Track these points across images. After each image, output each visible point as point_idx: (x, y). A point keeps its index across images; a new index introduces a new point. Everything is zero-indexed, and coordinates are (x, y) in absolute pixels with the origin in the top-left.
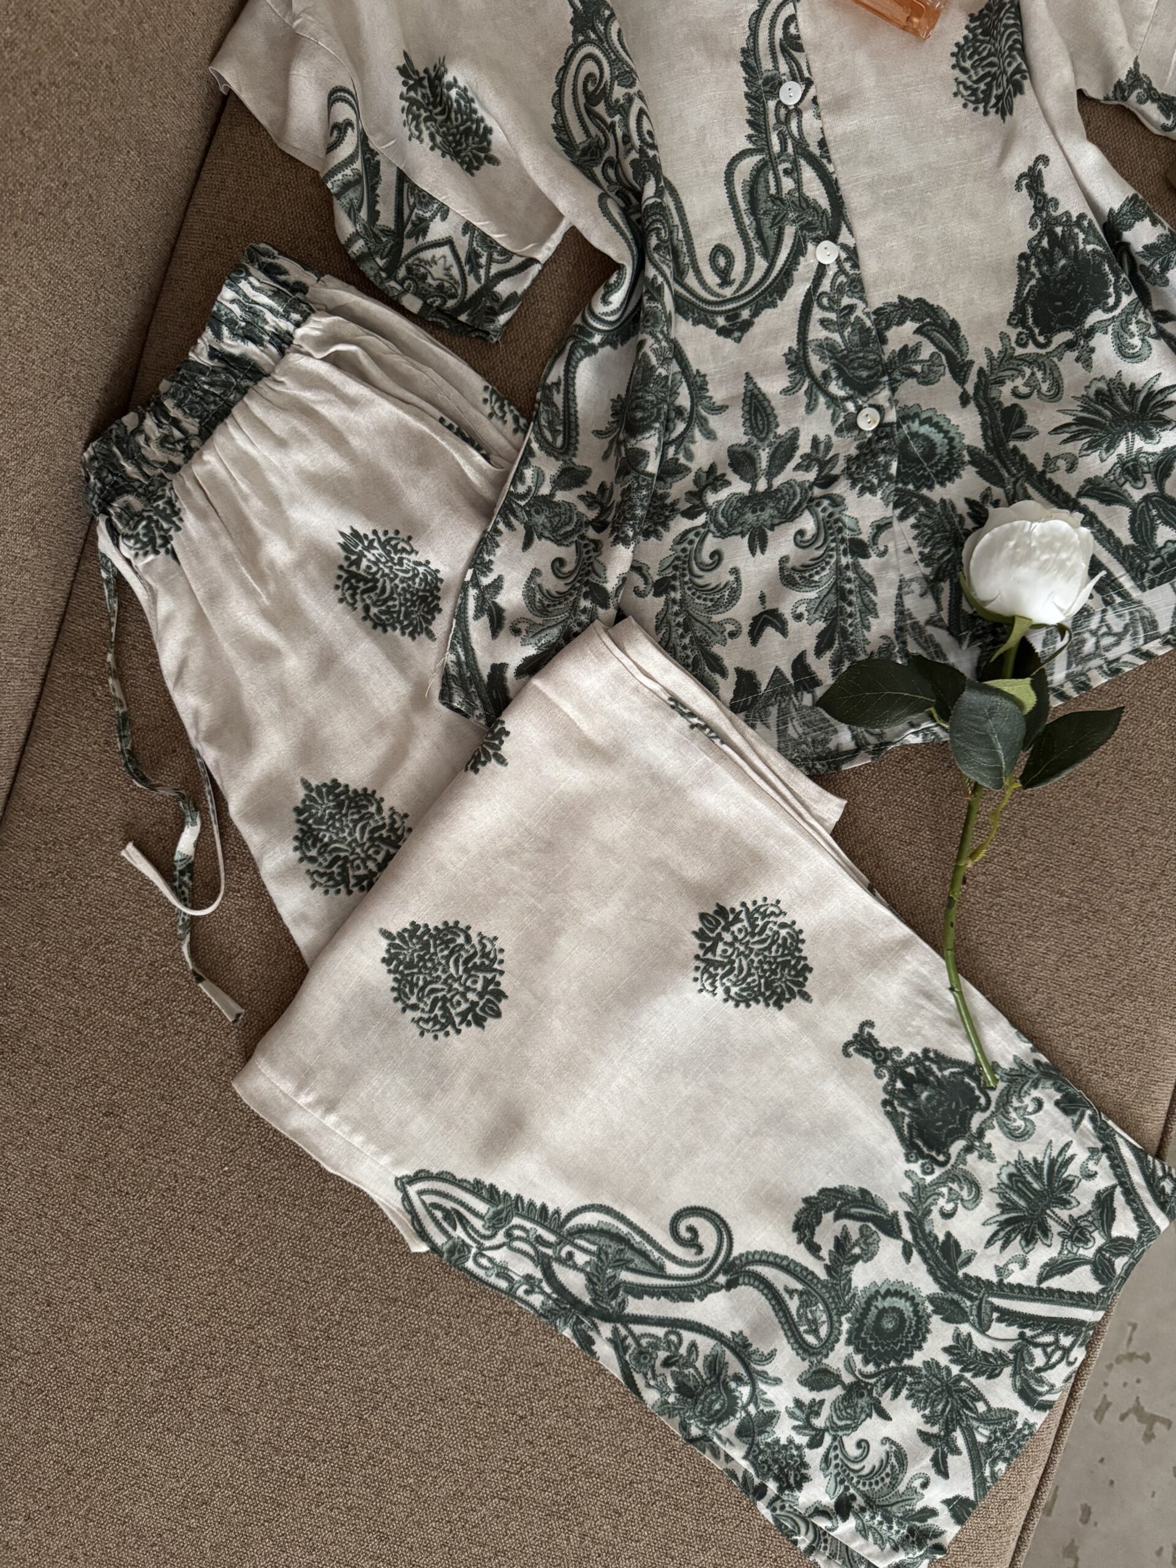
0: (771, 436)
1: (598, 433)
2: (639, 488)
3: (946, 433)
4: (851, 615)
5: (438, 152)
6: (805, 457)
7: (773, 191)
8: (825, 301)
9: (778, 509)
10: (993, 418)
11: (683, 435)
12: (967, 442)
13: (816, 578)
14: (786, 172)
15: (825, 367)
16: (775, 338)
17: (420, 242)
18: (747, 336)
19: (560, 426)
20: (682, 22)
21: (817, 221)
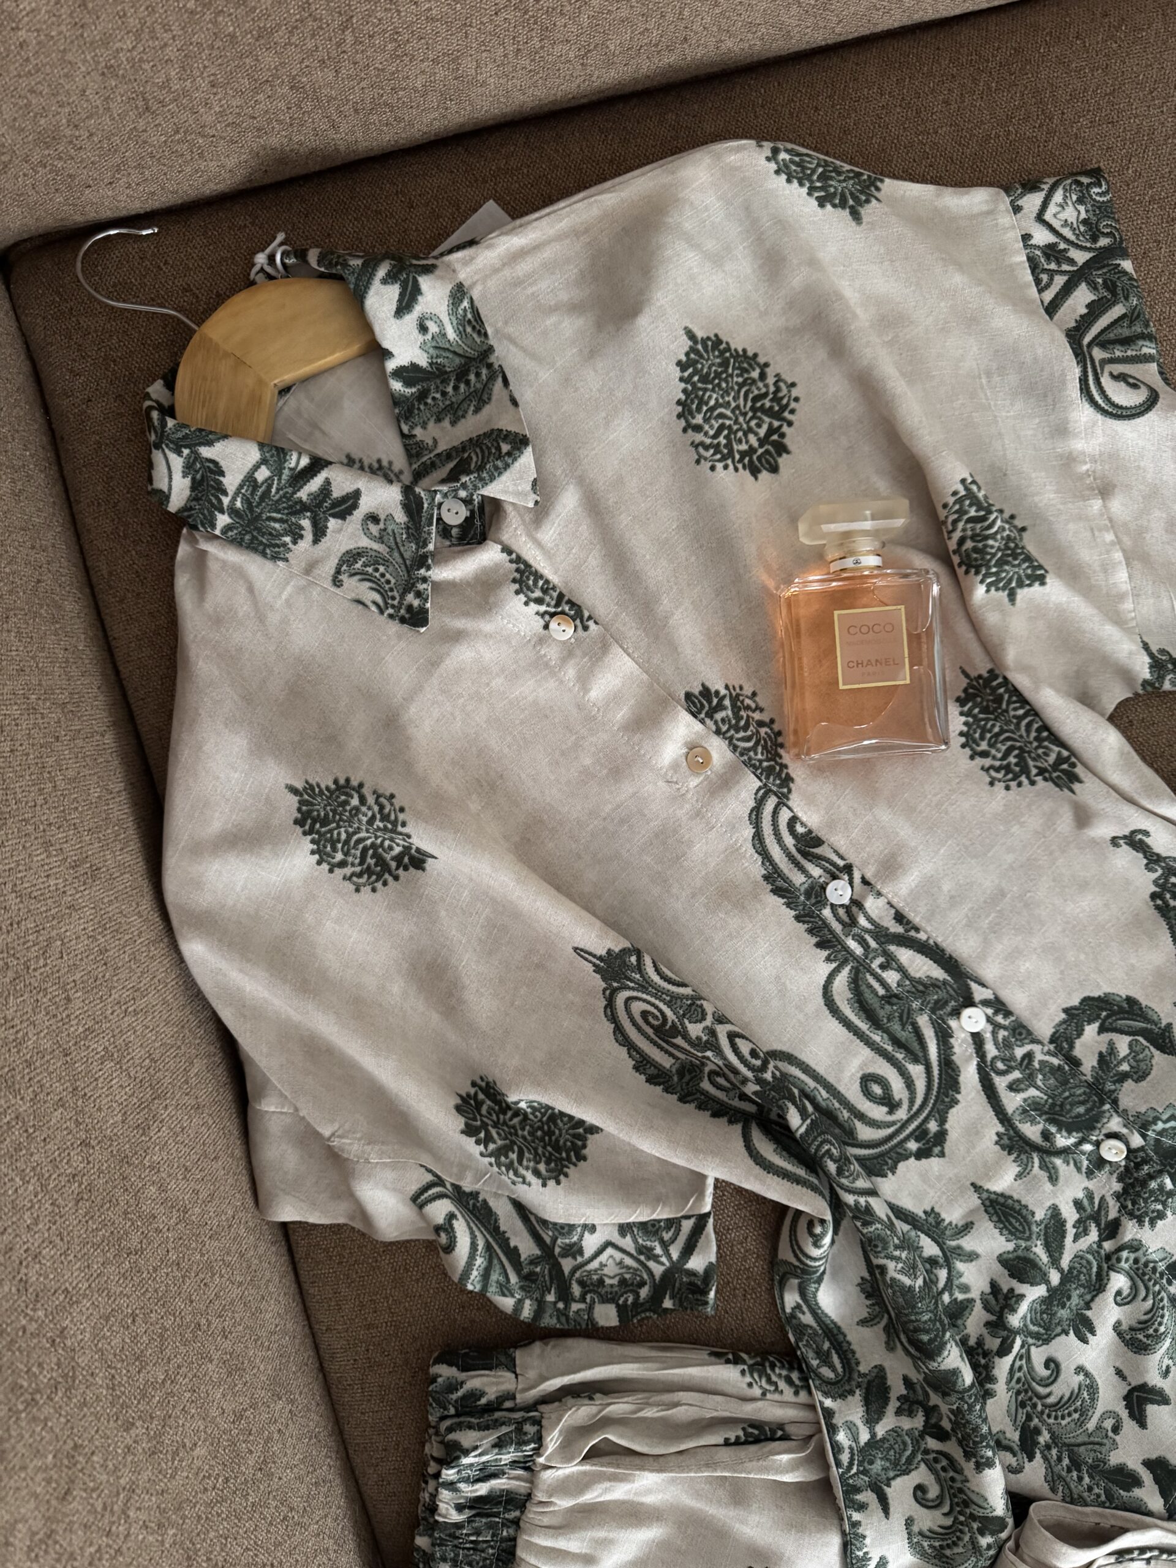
0: (1035, 1229)
1: (863, 1322)
5: (551, 1183)
6: (1078, 1223)
7: (881, 992)
8: (1000, 1065)
9: (1082, 1286)
11: (949, 1279)
13: (1162, 1329)
14: (883, 967)
15: (1040, 1127)
16: (977, 1133)
17: (579, 1259)
18: (948, 1146)
19: (826, 1345)
20: (694, 895)
21: (942, 994)
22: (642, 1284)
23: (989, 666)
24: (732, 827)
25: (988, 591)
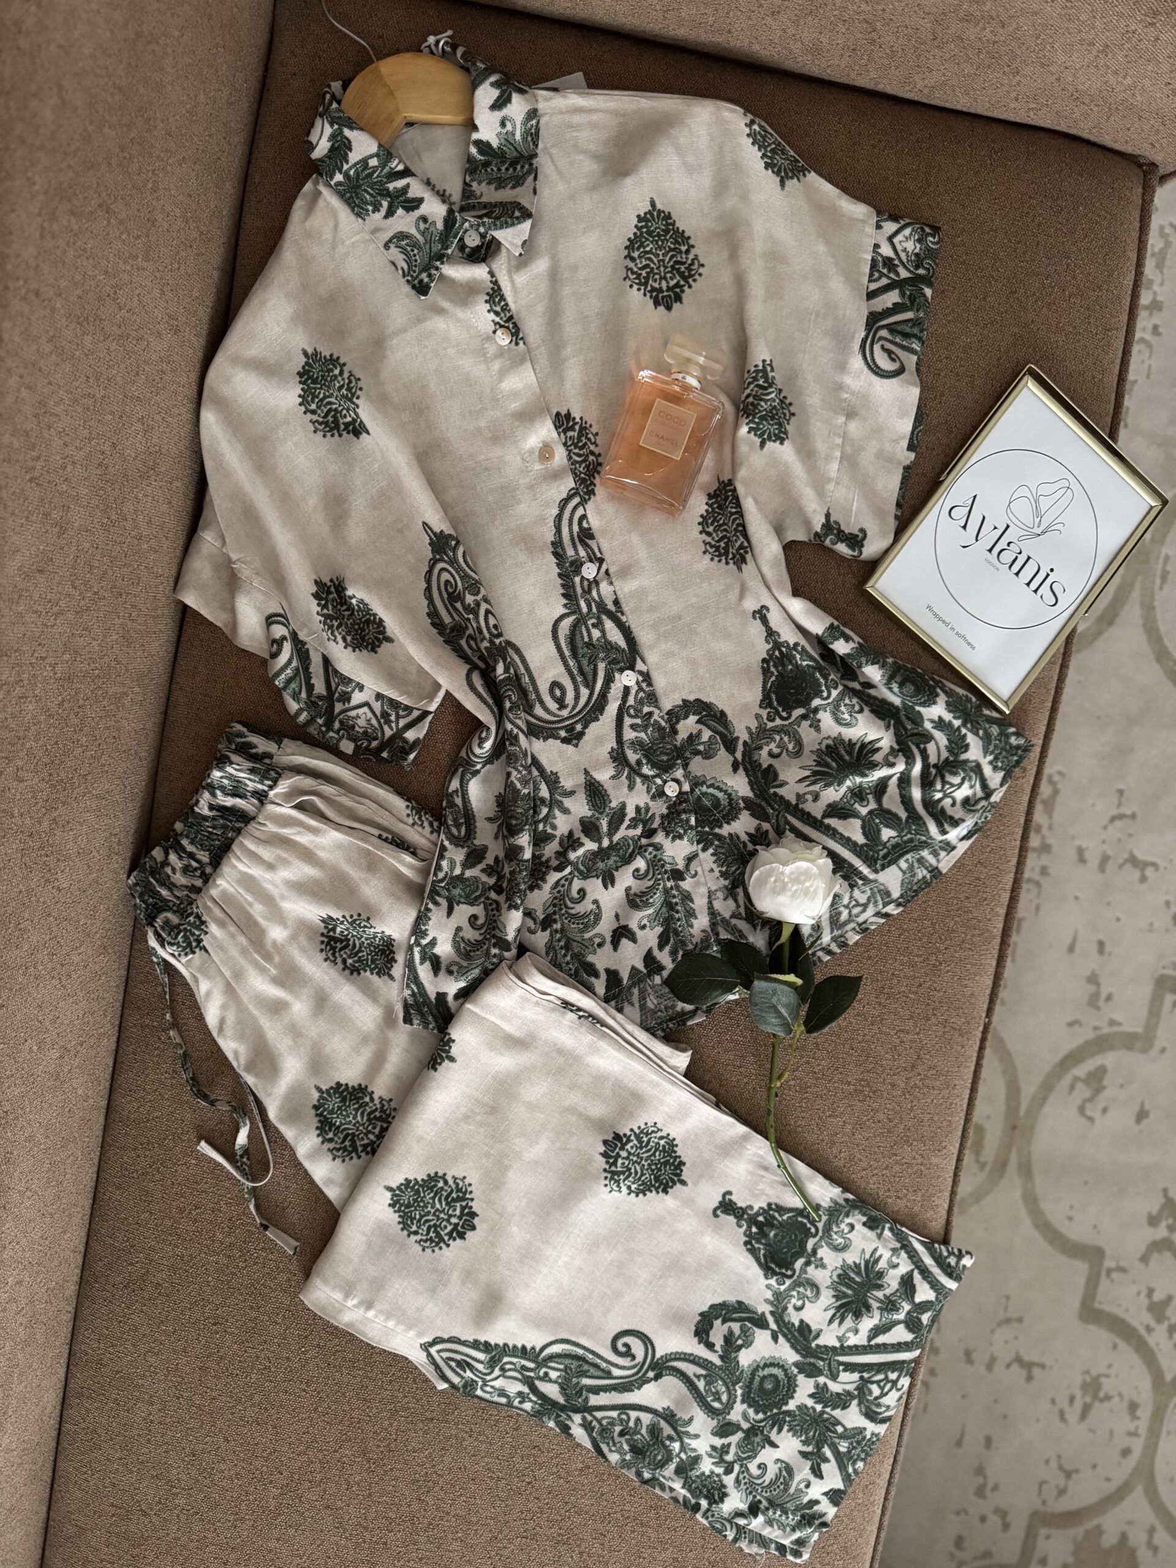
0: (607, 810)
1: (489, 819)
2: (521, 871)
3: (725, 792)
4: (679, 920)
5: (350, 649)
6: (632, 820)
7: (586, 639)
8: (632, 711)
9: (619, 857)
10: (756, 778)
11: (547, 816)
12: (740, 794)
13: (651, 900)
14: (594, 625)
15: (638, 757)
16: (601, 742)
17: (347, 705)
18: (582, 742)
19: (462, 821)
20: (507, 531)
21: (619, 657)
22: (375, 739)
23: (730, 477)
24: (547, 505)
25: (749, 432)
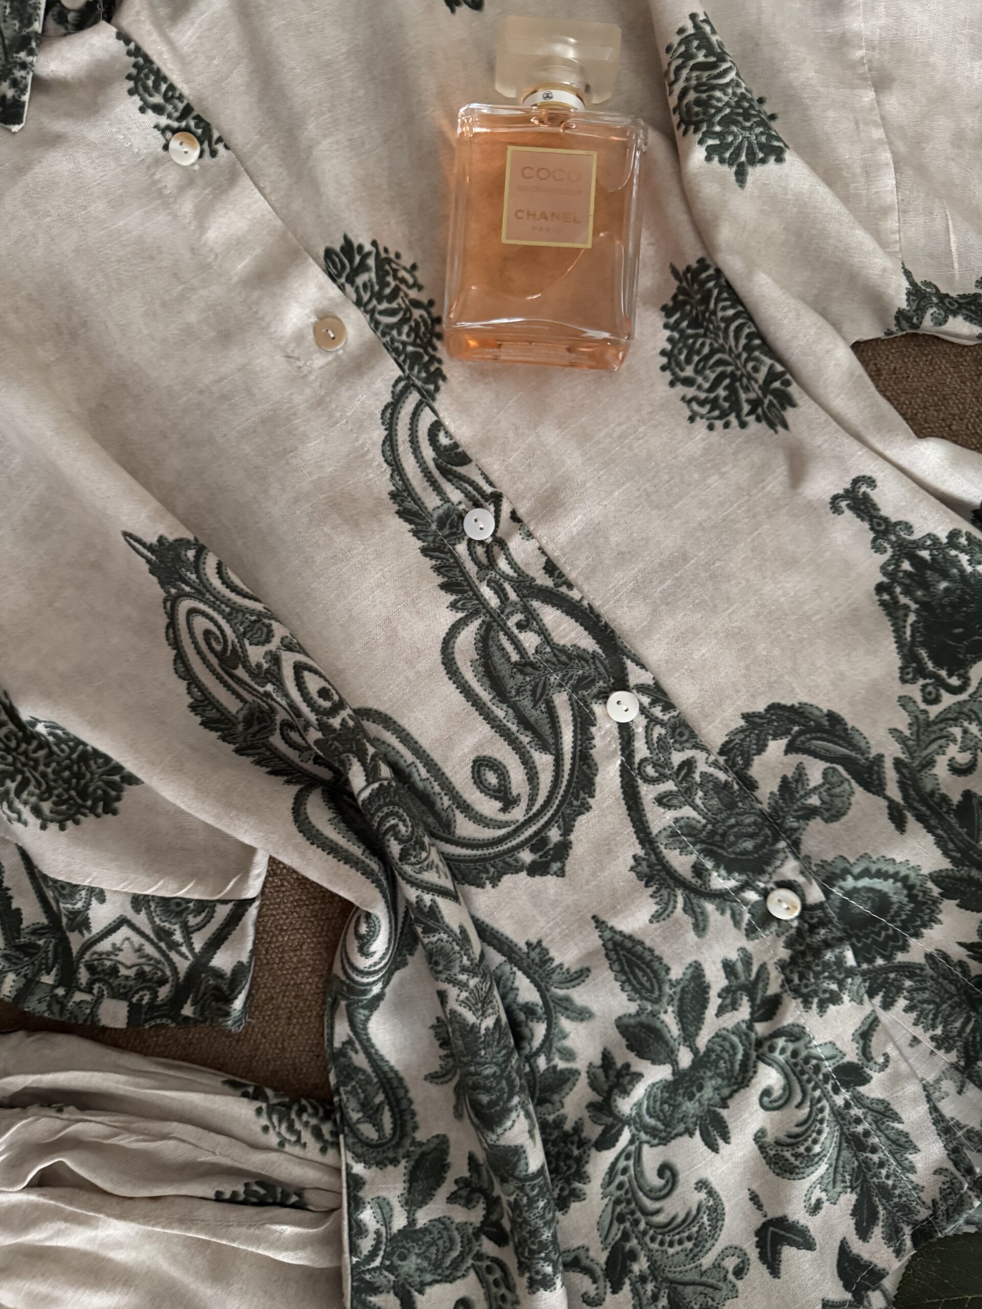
0: (667, 989)
1: (433, 1078)
2: (532, 1202)
3: (895, 876)
4: (882, 1165)
5: (53, 827)
6: (726, 992)
7: (515, 657)
8: (650, 771)
9: (720, 1075)
10: (949, 829)
11: (548, 1038)
12: (925, 871)
13: (817, 1149)
14: (520, 626)
15: (693, 858)
16: (609, 851)
17: (87, 936)
18: (571, 863)
19: (380, 1098)
20: (296, 500)
21: (589, 670)
22: (162, 982)
23: (700, 254)
24: (360, 426)
25: (708, 159)
